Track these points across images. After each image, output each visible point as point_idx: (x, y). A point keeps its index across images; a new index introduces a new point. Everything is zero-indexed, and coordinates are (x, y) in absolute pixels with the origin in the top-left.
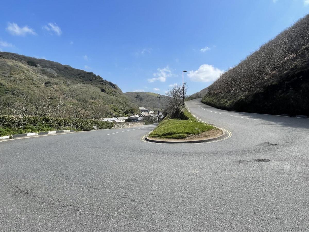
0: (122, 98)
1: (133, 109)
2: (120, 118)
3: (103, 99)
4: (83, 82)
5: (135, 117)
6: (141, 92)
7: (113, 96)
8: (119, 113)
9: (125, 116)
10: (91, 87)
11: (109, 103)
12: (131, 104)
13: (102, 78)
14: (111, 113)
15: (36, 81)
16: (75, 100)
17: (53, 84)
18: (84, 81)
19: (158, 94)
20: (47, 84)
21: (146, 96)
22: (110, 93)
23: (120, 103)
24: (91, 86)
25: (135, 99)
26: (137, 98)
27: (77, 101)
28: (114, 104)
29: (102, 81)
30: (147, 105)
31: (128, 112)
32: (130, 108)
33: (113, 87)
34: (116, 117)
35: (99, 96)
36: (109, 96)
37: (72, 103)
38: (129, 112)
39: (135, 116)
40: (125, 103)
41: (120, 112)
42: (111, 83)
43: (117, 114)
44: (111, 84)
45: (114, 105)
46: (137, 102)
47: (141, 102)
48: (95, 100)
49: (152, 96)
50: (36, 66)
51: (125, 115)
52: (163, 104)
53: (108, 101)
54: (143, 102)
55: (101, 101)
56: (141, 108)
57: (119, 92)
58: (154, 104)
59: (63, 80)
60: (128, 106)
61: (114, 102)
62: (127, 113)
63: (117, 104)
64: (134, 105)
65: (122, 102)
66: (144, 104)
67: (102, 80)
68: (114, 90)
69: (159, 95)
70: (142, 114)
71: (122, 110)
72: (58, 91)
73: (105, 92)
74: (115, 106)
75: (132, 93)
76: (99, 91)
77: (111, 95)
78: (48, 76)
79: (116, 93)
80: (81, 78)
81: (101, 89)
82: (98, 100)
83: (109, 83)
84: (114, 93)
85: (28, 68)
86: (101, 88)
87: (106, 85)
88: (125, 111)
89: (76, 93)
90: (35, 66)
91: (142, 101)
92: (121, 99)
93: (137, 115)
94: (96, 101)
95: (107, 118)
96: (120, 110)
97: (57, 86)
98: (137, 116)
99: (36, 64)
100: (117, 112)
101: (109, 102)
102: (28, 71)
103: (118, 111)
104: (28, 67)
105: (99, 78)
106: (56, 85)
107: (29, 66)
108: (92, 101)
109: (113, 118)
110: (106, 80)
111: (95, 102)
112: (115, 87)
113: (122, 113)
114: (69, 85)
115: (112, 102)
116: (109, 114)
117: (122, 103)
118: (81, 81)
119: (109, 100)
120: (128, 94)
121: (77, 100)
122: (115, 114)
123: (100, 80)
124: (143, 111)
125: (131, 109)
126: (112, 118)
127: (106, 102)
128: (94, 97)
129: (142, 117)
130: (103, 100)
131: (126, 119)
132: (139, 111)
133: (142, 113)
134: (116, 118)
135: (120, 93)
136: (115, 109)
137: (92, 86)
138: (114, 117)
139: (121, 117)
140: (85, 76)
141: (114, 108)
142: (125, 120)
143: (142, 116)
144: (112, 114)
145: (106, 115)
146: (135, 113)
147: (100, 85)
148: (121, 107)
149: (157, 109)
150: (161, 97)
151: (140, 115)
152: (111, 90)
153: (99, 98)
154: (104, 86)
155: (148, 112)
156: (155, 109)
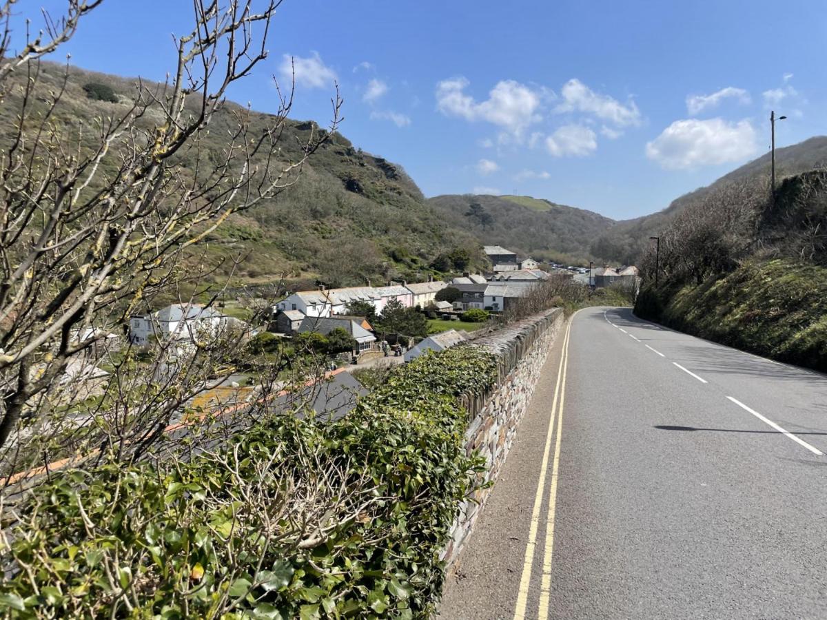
0: (421, 214)
1: (464, 251)
2: (415, 287)
3: (353, 214)
4: (283, 156)
5: (471, 283)
6: (486, 197)
7: (387, 207)
8: (410, 267)
9: (434, 280)
10: (309, 173)
11: (374, 232)
12: (453, 234)
13: (347, 143)
14: (380, 267)
16: (252, 219)
18: (284, 154)
19: (546, 201)
21: (504, 207)
22: (376, 194)
23: (414, 230)
24: (310, 171)
25: (464, 220)
26: (472, 216)
27: (256, 224)
28: (391, 235)
29: (350, 152)
30: (507, 240)
31: (444, 263)
32: (450, 250)
33: (389, 173)
34: (400, 281)
35: (339, 204)
36: (372, 204)
37: (238, 230)
38: (449, 262)
39: (471, 279)
40: (433, 231)
41: (414, 266)
42: (383, 160)
43: (403, 270)
44: (381, 163)
45: (394, 239)
46: (471, 229)
47: (484, 230)
48: (325, 220)
49: (525, 208)
50: (114, 100)
51: (436, 274)
52: (563, 233)
53: (369, 224)
54: (493, 229)
55: (345, 223)
56: (490, 250)
57: (411, 191)
58: (534, 236)
59: (211, 149)
60: (443, 241)
61: (394, 225)
62: (439, 267)
63: (403, 233)
64: (462, 237)
65: (420, 227)
66: (497, 236)
67: (349, 150)
68: (393, 183)
69: (548, 202)
70: (497, 272)
71: (421, 255)
73: (360, 191)
74: (398, 241)
75: (453, 198)
76: (339, 186)
77: (382, 203)
79: (400, 193)
81: (344, 181)
82: (333, 222)
83: (373, 158)
84: (391, 193)
85: (84, 106)
86: (346, 178)
87: (362, 165)
88: (432, 259)
90: (112, 101)
91: (488, 227)
92: (418, 217)
93: (478, 273)
94: (328, 223)
95: (367, 285)
96: (415, 258)
97: (188, 170)
98: (481, 279)
99: (115, 94)
100: (402, 265)
101: (374, 229)
102: (84, 117)
103: (407, 259)
104: (86, 104)
105: (337, 142)
106: (184, 166)
107: (89, 100)
108: (314, 223)
109: (389, 285)
110: (363, 150)
111: (324, 227)
112: (396, 172)
113: (422, 268)
115: (386, 226)
116: (374, 271)
117: (421, 232)
118: (274, 155)
119: (376, 221)
120: (443, 200)
121: (259, 220)
122: (398, 270)
123: (339, 148)
124: (497, 259)
125: (454, 253)
126: (386, 288)
127: (362, 227)
128: (319, 208)
129: (498, 280)
130: (353, 219)
131: (440, 289)
132: (485, 261)
133: (498, 268)
134: (399, 287)
135: (416, 195)
136: (397, 253)
137: (312, 171)
138: (394, 283)
139: (420, 281)
140: (289, 133)
141: (393, 247)
142: (434, 295)
143: (498, 277)
144: (386, 271)
145: (363, 274)
146: (470, 268)
147: (340, 168)
148: (420, 244)
149: (545, 253)
150: (557, 211)
151: (491, 276)
152: (382, 183)
153: (338, 214)
154: (355, 171)
155: (520, 265)
156: (537, 253)
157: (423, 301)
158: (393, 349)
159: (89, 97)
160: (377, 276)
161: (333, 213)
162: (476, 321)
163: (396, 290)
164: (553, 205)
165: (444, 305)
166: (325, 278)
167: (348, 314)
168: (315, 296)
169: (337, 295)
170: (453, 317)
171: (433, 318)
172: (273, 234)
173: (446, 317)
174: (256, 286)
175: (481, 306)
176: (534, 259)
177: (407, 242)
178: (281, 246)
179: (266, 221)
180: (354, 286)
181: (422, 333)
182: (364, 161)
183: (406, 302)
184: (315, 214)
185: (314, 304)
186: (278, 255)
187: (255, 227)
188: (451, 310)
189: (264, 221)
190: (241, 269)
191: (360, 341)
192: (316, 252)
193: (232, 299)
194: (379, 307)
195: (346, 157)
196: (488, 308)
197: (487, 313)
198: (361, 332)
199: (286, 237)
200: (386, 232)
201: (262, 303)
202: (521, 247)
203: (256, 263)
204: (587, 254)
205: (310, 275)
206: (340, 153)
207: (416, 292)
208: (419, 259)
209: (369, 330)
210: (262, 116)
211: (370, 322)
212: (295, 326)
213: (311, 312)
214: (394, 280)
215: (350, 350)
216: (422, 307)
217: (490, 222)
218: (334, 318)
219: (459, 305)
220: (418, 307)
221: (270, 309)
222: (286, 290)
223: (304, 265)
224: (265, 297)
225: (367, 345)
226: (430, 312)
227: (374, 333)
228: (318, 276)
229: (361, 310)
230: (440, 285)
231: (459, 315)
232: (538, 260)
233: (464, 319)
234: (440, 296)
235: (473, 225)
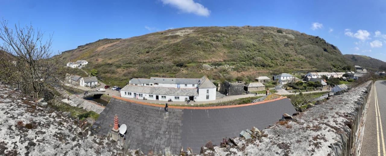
0: (341, 57)
1: (350, 66)
2: (338, 73)
3: (325, 56)
4: (312, 43)
5: (351, 73)
6: (356, 55)
7: (333, 55)
8: (337, 69)
11: (330, 60)
12: (348, 62)
13: (325, 41)
14: (330, 68)
15: (278, 43)
16: (304, 56)
17: (290, 45)
20: (286, 45)
21: (360, 58)
22: (331, 52)
23: (339, 61)
24: (317, 47)
25: (351, 60)
26: (353, 59)
28: (334, 61)
29: (325, 43)
30: (360, 64)
32: (347, 66)
34: (335, 72)
35: (322, 54)
36: (330, 54)
38: (346, 68)
40: (343, 61)
42: (333, 45)
44: (332, 46)
46: (352, 62)
49: (365, 58)
50: (282, 33)
51: (343, 71)
52: (373, 64)
55: (323, 58)
56: (356, 66)
57: (339, 52)
58: (366, 64)
59: (298, 42)
61: (334, 59)
62: (344, 69)
63: (336, 61)
64: (350, 63)
65: (340, 60)
66: (358, 63)
68: (335, 50)
71: (340, 66)
72: (293, 50)
73: (327, 51)
75: (349, 55)
76: (322, 50)
78: (288, 39)
79: (336, 53)
80: (311, 41)
81: (324, 49)
84: (334, 52)
88: (343, 67)
89: (305, 52)
91: (356, 62)
93: (353, 71)
94: (320, 58)
97: (293, 46)
98: (353, 73)
102: (276, 36)
103: (337, 67)
107: (277, 33)
108: (317, 58)
109: (332, 72)
110: (328, 43)
112: (335, 48)
113: (340, 69)
114: (301, 46)
116: (329, 69)
118: (310, 43)
119: (330, 58)
120: (347, 55)
122: (335, 69)
123: (323, 42)
124: (358, 68)
125: (348, 66)
127: (327, 59)
132: (355, 69)
133: (358, 70)
134: (334, 73)
135: (340, 53)
136: (335, 66)
140: (314, 39)
141: (334, 64)
142: (342, 75)
143: (357, 72)
144: (332, 69)
145: (327, 69)
146: (351, 70)
147: (323, 46)
148: (340, 64)
149: (368, 68)
150: (372, 59)
151: (356, 72)
152: (332, 50)
153: (322, 56)
154: (326, 47)
155: (363, 70)
156: (367, 68)
157: (339, 76)
158: (331, 87)
159: (278, 32)
160: (330, 70)
161: (321, 56)
162: (352, 82)
163: (333, 74)
164: (371, 58)
165: (344, 78)
166: (318, 70)
167: (321, 78)
168: (315, 73)
169: (319, 74)
170: (346, 81)
171: (341, 80)
172: (308, 60)
173: (345, 80)
174: (302, 70)
175: (353, 79)
176: (366, 69)
177: (337, 63)
178: (309, 62)
179: (307, 57)
180: (324, 72)
181: (338, 83)
182: (328, 45)
183: (335, 76)
184: (317, 56)
185: (314, 75)
186: (308, 64)
187: (304, 58)
188: (346, 79)
189: (306, 57)
190: (300, 67)
191: (323, 84)
192: (317, 64)
193: (297, 73)
194: (329, 77)
195: (324, 44)
196: (354, 79)
197: (354, 80)
198: (324, 83)
199: (310, 61)
200: (332, 61)
201: (302, 74)
202: (363, 66)
203: (303, 66)
204: (378, 69)
205: (315, 69)
206: (323, 43)
207: (338, 74)
208: (340, 67)
209: (326, 82)
210: (309, 36)
211: (326, 80)
212: (309, 80)
213: (313, 77)
214: (333, 71)
215: (321, 86)
216: (339, 78)
217: (357, 61)
218: (318, 78)
219: (348, 78)
220: (338, 78)
221: (304, 76)
222: (309, 72)
223: (313, 67)
224: (304, 73)
225: (325, 85)
226: (341, 79)
227: (327, 83)
228: (316, 69)
229: (325, 77)
230: (344, 73)
231: (348, 80)
232: (367, 69)
233: (348, 81)
234: (344, 76)
235: (353, 61)
